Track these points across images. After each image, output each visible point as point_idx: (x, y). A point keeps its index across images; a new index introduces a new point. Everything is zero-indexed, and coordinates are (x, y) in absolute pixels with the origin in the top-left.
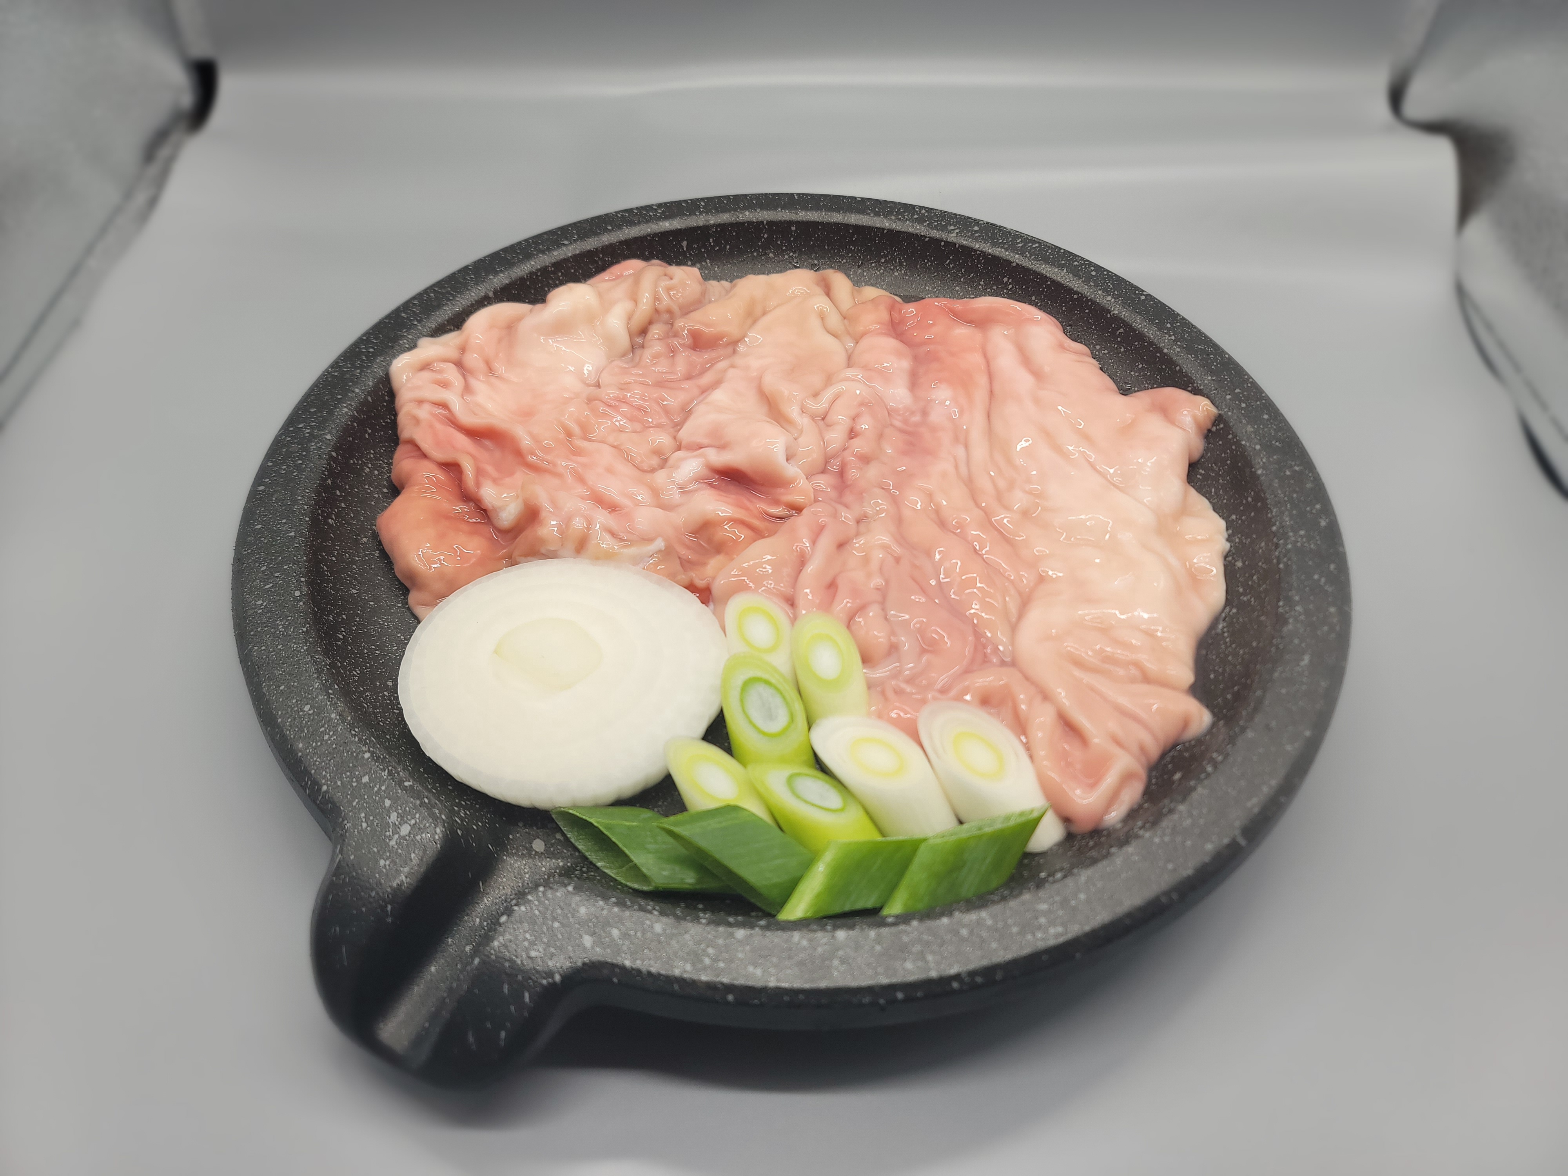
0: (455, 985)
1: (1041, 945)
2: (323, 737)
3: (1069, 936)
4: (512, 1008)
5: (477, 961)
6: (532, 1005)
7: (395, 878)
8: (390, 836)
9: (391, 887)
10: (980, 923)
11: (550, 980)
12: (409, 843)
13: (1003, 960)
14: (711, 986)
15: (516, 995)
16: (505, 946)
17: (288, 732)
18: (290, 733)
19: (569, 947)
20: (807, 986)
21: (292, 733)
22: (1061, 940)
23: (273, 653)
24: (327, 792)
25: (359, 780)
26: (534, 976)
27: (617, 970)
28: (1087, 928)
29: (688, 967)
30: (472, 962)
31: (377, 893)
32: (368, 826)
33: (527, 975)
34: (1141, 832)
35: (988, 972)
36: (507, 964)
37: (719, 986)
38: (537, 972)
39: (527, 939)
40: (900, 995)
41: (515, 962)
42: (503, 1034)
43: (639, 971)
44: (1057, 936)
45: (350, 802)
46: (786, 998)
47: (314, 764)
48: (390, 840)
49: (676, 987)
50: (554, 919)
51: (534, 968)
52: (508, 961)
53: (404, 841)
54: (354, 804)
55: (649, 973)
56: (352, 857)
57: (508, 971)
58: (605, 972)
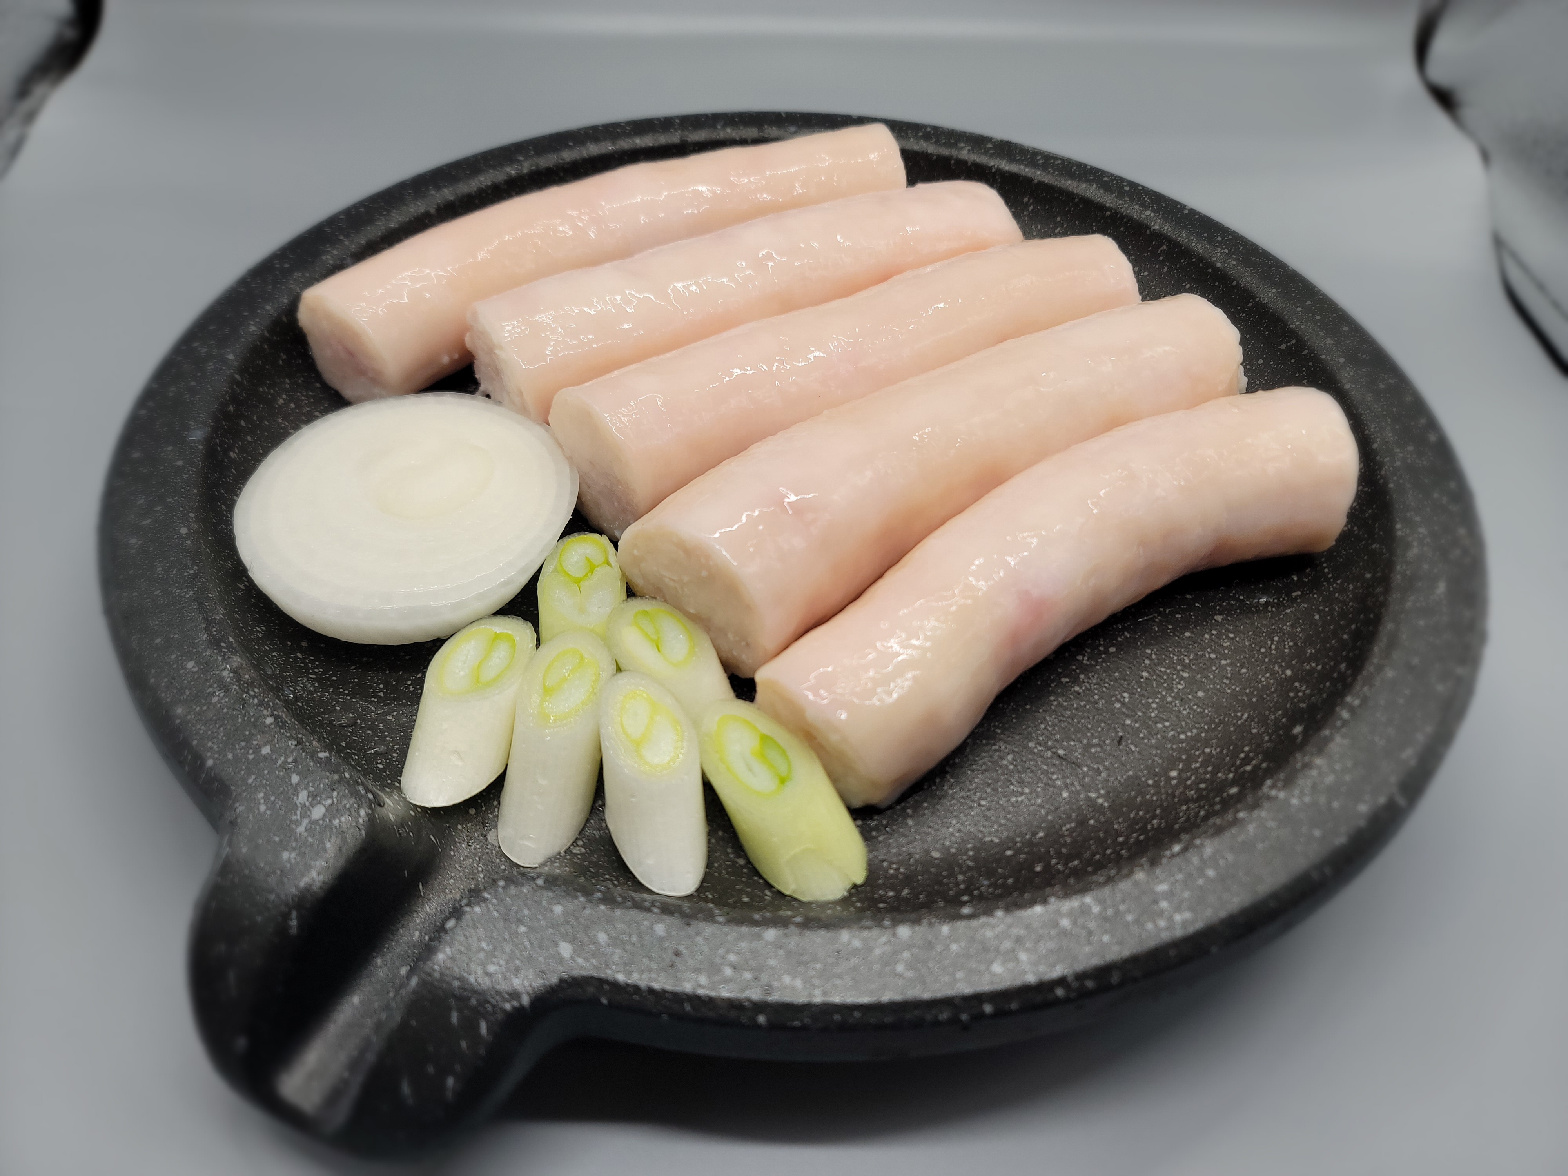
0: (384, 1016)
1: (1165, 936)
2: (211, 700)
3: (1200, 925)
4: (464, 1044)
5: (414, 981)
6: (491, 1038)
7: (303, 875)
8: (297, 820)
9: (297, 887)
10: (1084, 911)
11: (515, 1003)
12: (321, 829)
13: (1120, 957)
14: (734, 1005)
15: (469, 1025)
16: (453, 959)
17: (163, 695)
18: (166, 696)
19: (541, 958)
20: (865, 1000)
21: (169, 695)
22: (1191, 929)
23: (148, 600)
24: (212, 768)
25: (257, 750)
26: (493, 998)
27: (606, 987)
28: (1223, 914)
29: (703, 980)
30: (408, 984)
31: (278, 896)
32: (267, 809)
33: (483, 997)
34: (1273, 793)
35: (1102, 973)
36: (456, 984)
37: (747, 1004)
38: (498, 993)
39: (483, 949)
40: (988, 1008)
41: (467, 980)
42: (450, 1081)
43: (636, 989)
44: (1184, 923)
45: (244, 780)
46: (837, 1017)
47: (197, 733)
48: (297, 826)
49: (688, 1007)
50: (520, 921)
51: (493, 988)
52: (457, 979)
53: (317, 827)
54: (250, 781)
55: (651, 991)
56: (245, 850)
57: (457, 992)
58: (591, 990)
